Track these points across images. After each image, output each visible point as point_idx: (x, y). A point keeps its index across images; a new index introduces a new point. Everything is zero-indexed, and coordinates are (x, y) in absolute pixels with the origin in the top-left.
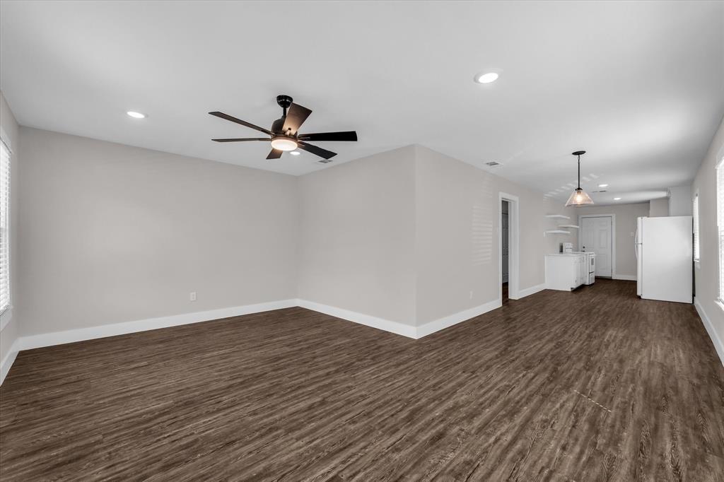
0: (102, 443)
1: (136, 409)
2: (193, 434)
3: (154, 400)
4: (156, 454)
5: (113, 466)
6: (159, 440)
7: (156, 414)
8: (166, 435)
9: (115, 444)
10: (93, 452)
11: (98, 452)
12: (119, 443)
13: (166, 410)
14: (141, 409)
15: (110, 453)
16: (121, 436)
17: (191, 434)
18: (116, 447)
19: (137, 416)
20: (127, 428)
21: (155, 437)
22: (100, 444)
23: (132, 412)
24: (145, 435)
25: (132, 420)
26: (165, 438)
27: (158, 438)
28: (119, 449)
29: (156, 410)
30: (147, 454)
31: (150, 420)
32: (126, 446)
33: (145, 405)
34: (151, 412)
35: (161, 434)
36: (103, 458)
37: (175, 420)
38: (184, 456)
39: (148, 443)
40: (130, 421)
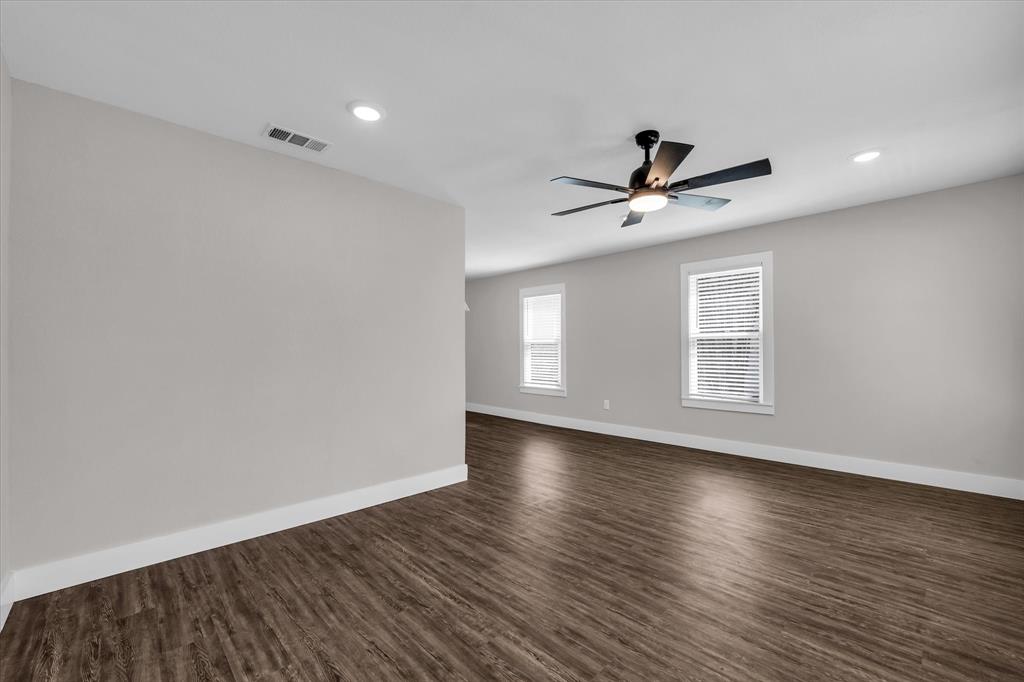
0: (924, 652)
1: (846, 668)
2: (811, 582)
3: (802, 659)
4: (867, 594)
5: (920, 617)
6: (852, 603)
7: (824, 633)
8: (840, 601)
9: (907, 637)
10: (941, 648)
11: (933, 643)
12: (902, 635)
13: (807, 627)
14: (838, 659)
15: (918, 632)
16: (895, 642)
17: (815, 583)
18: (907, 633)
19: (852, 651)
20: (879, 646)
21: (853, 609)
22: (928, 653)
23: (856, 667)
24: (862, 620)
25: (864, 651)
26: (844, 600)
27: (851, 605)
28: (903, 627)
29: (818, 639)
30: (875, 601)
31: (839, 632)
32: (895, 624)
33: (824, 661)
34: (828, 641)
35: (843, 606)
36: (928, 632)
37: (813, 608)
38: (842, 575)
39: (865, 609)
40: (868, 653)
